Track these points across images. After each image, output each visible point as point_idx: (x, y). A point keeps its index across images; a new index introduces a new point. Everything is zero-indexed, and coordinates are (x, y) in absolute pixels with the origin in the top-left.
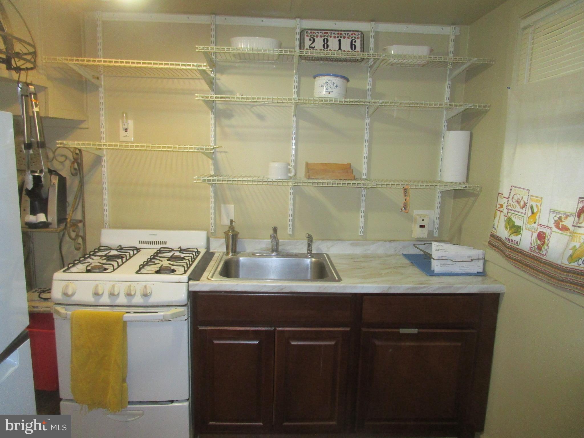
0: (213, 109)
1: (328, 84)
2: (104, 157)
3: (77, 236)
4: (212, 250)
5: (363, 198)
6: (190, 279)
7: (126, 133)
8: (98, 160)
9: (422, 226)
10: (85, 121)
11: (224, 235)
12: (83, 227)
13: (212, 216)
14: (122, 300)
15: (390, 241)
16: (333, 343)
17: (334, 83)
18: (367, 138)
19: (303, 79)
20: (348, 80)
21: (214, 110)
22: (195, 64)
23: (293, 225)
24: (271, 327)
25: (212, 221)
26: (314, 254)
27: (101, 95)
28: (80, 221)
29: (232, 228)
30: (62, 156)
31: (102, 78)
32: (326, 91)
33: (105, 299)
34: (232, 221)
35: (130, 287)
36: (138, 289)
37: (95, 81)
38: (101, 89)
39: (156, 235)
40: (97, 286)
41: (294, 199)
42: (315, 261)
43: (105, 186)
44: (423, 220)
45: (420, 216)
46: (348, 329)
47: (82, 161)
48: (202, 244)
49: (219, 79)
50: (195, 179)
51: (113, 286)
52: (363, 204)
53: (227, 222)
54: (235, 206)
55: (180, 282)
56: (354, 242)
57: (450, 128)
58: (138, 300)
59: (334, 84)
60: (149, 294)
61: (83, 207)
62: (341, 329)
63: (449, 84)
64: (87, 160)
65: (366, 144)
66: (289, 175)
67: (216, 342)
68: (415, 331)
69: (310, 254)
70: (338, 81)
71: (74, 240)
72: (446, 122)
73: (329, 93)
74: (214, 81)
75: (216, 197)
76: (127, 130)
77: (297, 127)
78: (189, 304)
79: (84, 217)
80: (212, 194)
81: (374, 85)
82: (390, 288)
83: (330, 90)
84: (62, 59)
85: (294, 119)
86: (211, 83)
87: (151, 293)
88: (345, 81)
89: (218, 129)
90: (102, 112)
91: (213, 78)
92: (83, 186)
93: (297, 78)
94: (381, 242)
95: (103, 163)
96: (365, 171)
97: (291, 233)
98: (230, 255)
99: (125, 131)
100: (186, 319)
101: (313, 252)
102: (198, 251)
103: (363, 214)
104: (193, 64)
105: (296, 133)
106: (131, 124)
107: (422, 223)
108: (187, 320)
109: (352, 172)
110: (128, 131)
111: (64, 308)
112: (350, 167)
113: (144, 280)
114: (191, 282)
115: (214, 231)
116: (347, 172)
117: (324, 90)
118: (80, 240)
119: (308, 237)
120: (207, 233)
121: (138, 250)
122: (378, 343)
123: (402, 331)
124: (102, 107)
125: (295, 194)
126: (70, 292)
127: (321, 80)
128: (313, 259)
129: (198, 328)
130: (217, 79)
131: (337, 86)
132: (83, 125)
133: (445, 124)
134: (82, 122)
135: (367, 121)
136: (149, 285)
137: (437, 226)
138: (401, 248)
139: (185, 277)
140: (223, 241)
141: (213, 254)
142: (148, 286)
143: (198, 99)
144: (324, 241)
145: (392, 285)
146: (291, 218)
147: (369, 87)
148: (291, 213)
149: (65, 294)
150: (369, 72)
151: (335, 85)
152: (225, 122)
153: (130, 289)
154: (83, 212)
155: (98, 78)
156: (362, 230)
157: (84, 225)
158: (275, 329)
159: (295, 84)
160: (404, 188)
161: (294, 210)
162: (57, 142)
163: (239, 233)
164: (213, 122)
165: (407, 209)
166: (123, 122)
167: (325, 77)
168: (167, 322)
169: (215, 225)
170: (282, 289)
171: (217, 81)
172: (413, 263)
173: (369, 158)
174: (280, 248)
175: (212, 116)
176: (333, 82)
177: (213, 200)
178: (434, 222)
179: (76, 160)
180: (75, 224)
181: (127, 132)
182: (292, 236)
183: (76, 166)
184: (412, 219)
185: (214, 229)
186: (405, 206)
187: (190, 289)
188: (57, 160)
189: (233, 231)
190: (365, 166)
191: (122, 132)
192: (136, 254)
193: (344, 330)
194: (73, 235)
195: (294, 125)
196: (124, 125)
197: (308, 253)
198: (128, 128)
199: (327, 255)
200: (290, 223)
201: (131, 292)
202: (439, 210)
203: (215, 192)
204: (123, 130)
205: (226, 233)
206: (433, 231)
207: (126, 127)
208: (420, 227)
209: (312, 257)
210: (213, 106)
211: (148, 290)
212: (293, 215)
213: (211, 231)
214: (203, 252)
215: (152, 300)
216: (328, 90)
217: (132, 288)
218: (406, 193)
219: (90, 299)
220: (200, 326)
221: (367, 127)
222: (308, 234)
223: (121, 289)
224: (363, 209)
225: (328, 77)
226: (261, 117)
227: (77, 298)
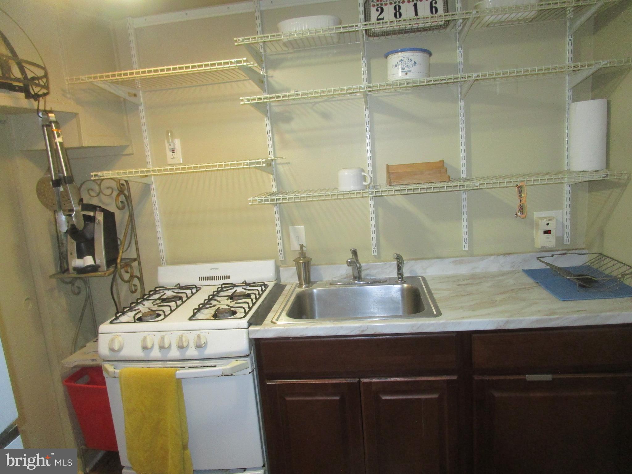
0: (268, 113)
1: (405, 62)
2: (153, 184)
3: (132, 277)
4: (282, 283)
5: (464, 203)
6: (250, 324)
7: (173, 154)
8: (147, 188)
9: (547, 232)
10: (128, 146)
11: (294, 264)
12: (139, 266)
13: (280, 241)
14: (174, 353)
15: (504, 255)
16: (435, 396)
17: (411, 59)
18: (462, 126)
19: (374, 62)
20: (430, 54)
21: (269, 115)
22: (233, 60)
23: (378, 244)
24: (354, 378)
25: (280, 247)
26: (407, 277)
27: (142, 114)
28: (135, 260)
29: (302, 254)
30: (108, 188)
31: (141, 95)
32: (403, 72)
33: (156, 353)
34: (302, 246)
35: (181, 337)
36: (191, 338)
37: (132, 99)
38: (141, 108)
39: (217, 269)
40: (145, 338)
41: (376, 212)
42: (407, 287)
43: (158, 217)
44: (548, 224)
45: (543, 219)
46: (454, 377)
47: (129, 191)
48: (271, 275)
49: (272, 77)
50: (250, 200)
51: (163, 338)
52: (465, 210)
53: (298, 248)
54: (305, 227)
55: (238, 329)
56: (458, 259)
57: (576, 99)
58: (192, 352)
59: (411, 60)
60: (203, 345)
61: (136, 243)
62: (445, 378)
63: (570, 40)
64: (135, 191)
65: (462, 133)
66: (364, 183)
67: (289, 399)
68: (548, 377)
69: (401, 278)
70: (417, 56)
71: (128, 281)
72: (570, 91)
73: (406, 74)
74: (265, 80)
75: (282, 218)
76: (174, 151)
77: (371, 122)
78: (253, 354)
79: (138, 255)
80: (277, 216)
81: (466, 56)
82: (507, 322)
83: (406, 69)
84: (85, 78)
85: (367, 112)
86: (261, 82)
87: (206, 344)
88: (426, 55)
89: (277, 138)
90: (145, 134)
91: (264, 76)
92: (134, 220)
93: (366, 61)
94: (493, 257)
95: (152, 192)
96: (463, 169)
97: (376, 254)
98: (304, 287)
99: (173, 152)
100: (250, 373)
101: (405, 275)
102: (265, 285)
103: (465, 223)
104: (231, 60)
105: (371, 130)
106: (177, 143)
107: (548, 228)
109: (446, 171)
110: (175, 151)
111: (113, 365)
112: (443, 165)
113: (198, 329)
114: (252, 328)
115: (283, 259)
116: (440, 172)
117: (400, 70)
119: (397, 258)
120: (275, 262)
121: (198, 288)
122: (497, 394)
123: (530, 377)
124: (144, 127)
125: (376, 206)
126: (116, 347)
127: (395, 59)
128: (405, 285)
129: (266, 383)
130: (269, 77)
131: (415, 63)
132: (127, 151)
133: (569, 94)
134: (126, 147)
135: (461, 104)
136: (203, 334)
137: (568, 230)
138: (520, 263)
139: (244, 322)
140: (294, 269)
141: (284, 286)
142: (201, 335)
143: (244, 103)
144: (419, 261)
145: (511, 319)
146: (374, 235)
147: (460, 59)
148: (373, 229)
149: (112, 350)
150: (457, 40)
151: (413, 62)
152: (284, 127)
153: (182, 341)
154: (137, 249)
155: (135, 95)
156: (466, 243)
157: (140, 264)
158: (359, 381)
159: (364, 69)
160: (517, 185)
161: (377, 226)
162: (92, 174)
163: (311, 259)
164: (269, 129)
165: (524, 213)
166: (168, 142)
167: (400, 53)
168: (228, 376)
169: (284, 253)
170: (363, 331)
171: (270, 79)
172: (538, 282)
173: (468, 151)
174: (363, 274)
175: (268, 122)
176: (410, 59)
177: (278, 222)
178: (563, 224)
179: (121, 192)
180: (127, 264)
181: (174, 152)
182: (378, 257)
183: (122, 198)
184: (533, 224)
185: (283, 256)
186: (522, 209)
188: (103, 193)
189: (305, 257)
190: (464, 161)
191: (169, 153)
192: (196, 293)
193: (449, 378)
195: (367, 120)
196: (170, 145)
197: (399, 278)
198: (175, 148)
199: (424, 279)
200: (374, 242)
201: (183, 344)
202: (569, 210)
203: (281, 213)
204: (170, 151)
205: (296, 261)
206: (563, 237)
207: (172, 147)
208: (544, 234)
209: (405, 282)
210: (268, 110)
211: (202, 340)
212: (377, 232)
213: (280, 259)
214: (271, 285)
215: (209, 351)
216: (404, 70)
217: (184, 339)
218: (521, 192)
219: (139, 353)
220: (268, 380)
221: (462, 111)
222: (396, 254)
223: (172, 339)
224: (465, 217)
225: (403, 52)
226: (326, 116)
227: (126, 353)
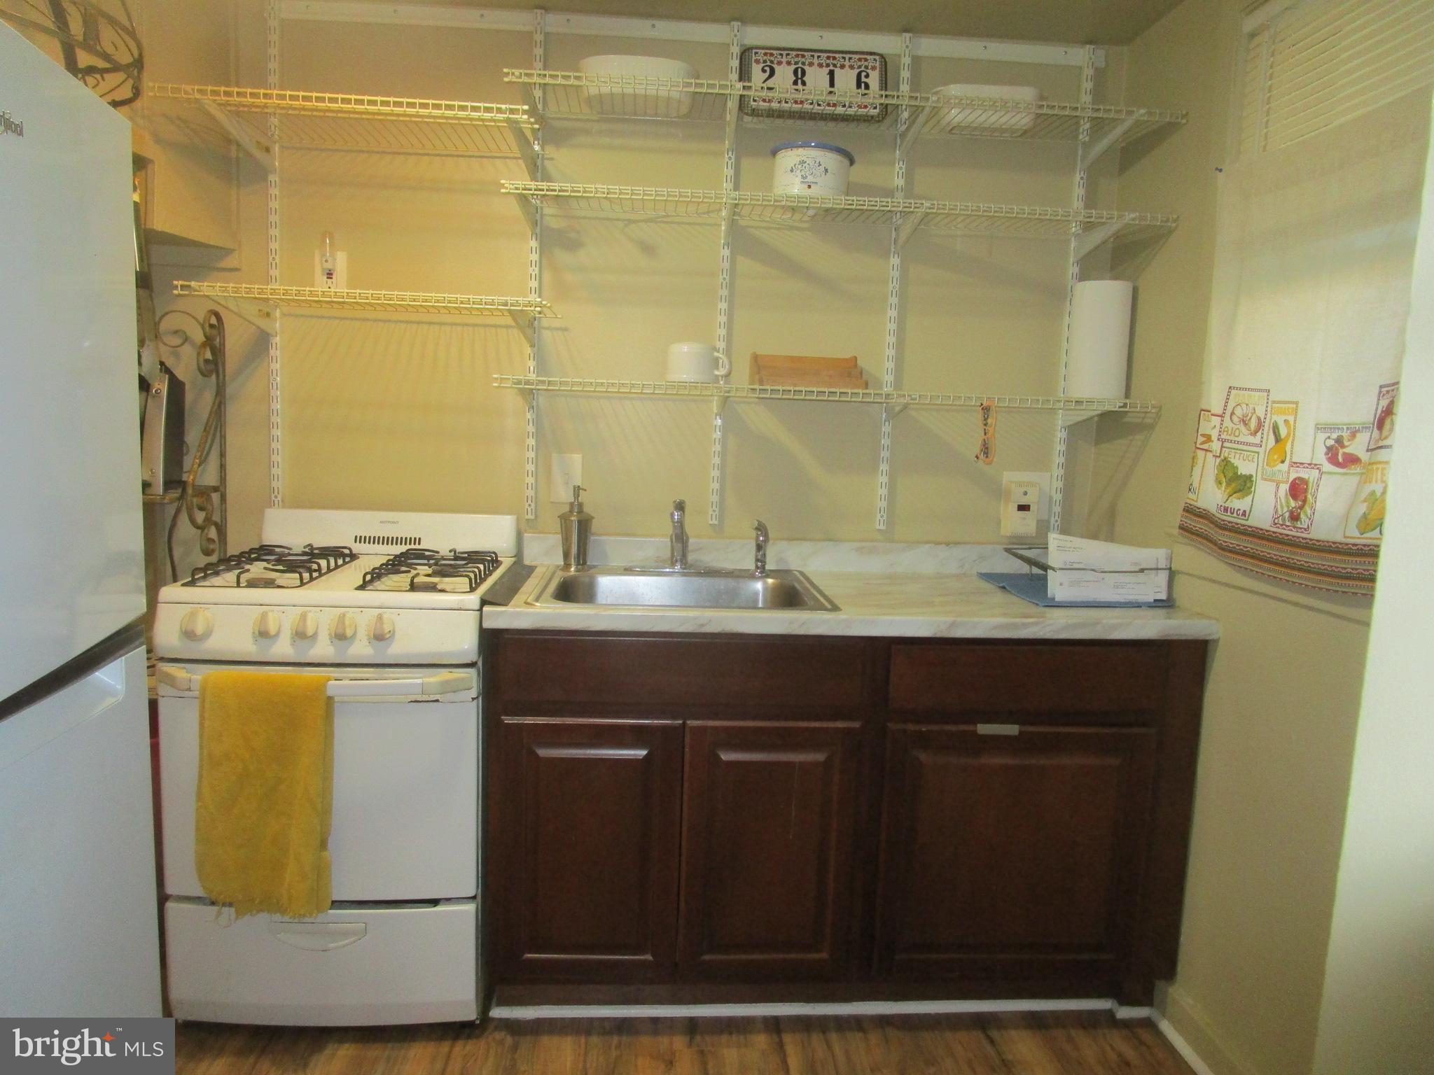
0: (537, 225)
1: (807, 166)
2: (276, 336)
3: (208, 520)
4: (527, 562)
5: (885, 441)
6: (484, 602)
7: (329, 280)
8: (261, 344)
9: (1023, 508)
10: (234, 250)
11: (556, 525)
12: (222, 504)
13: (530, 480)
14: (323, 649)
15: (948, 544)
16: (820, 757)
17: (819, 162)
18: (894, 300)
19: (746, 163)
20: (852, 162)
21: (538, 230)
22: (503, 107)
23: (722, 502)
24: (674, 718)
25: (530, 493)
26: (771, 571)
27: (275, 191)
28: (215, 489)
29: (577, 507)
30: (176, 332)
31: (277, 149)
32: (802, 182)
33: (283, 648)
34: (577, 490)
35: (342, 618)
36: (363, 622)
37: (261, 156)
38: (272, 178)
39: (393, 522)
40: (264, 616)
41: (724, 441)
42: (773, 584)
43: (277, 406)
44: (1025, 493)
45: (1020, 484)
46: (856, 725)
47: (223, 344)
48: (509, 542)
49: (551, 159)
50: (496, 379)
51: (304, 617)
52: (885, 454)
53: (565, 496)
54: (583, 457)
55: (460, 609)
56: (863, 544)
57: (1083, 276)
58: (361, 649)
59: (820, 165)
60: (388, 636)
61: (223, 455)
62: (840, 724)
63: (1082, 178)
64: (235, 341)
65: (893, 313)
66: (717, 373)
67: (543, 752)
68: (1012, 730)
69: (762, 570)
70: (830, 160)
71: (200, 528)
72: (1075, 265)
73: (809, 187)
74: (539, 162)
75: (539, 434)
76: (331, 274)
77: (733, 271)
78: (480, 664)
79: (223, 479)
80: (531, 428)
81: (909, 176)
83: (810, 179)
84: (193, 90)
85: (726, 252)
86: (533, 163)
87: (392, 633)
88: (847, 162)
89: (547, 276)
90: (274, 232)
91: (538, 155)
92: (225, 404)
93: (733, 157)
94: (927, 546)
95: (272, 352)
96: (889, 378)
97: (716, 522)
98: (572, 569)
99: (328, 278)
100: (473, 699)
101: (767, 567)
102: (497, 561)
103: (884, 479)
104: (498, 106)
105: (731, 286)
106: (341, 261)
107: (1024, 502)
108: (475, 701)
109: (861, 373)
110: (334, 277)
111: (184, 668)
112: (856, 365)
113: (377, 604)
114: (486, 609)
115: (533, 517)
116: (849, 375)
117: (799, 180)
118: (213, 533)
119: (757, 529)
120: (518, 520)
121: (353, 557)
122: (923, 757)
123: (984, 729)
124: (274, 218)
125: (725, 429)
126: (200, 630)
127: (789, 158)
128: (770, 581)
129: (503, 721)
130: (548, 159)
131: (826, 170)
132: (230, 262)
133: (1073, 270)
134: (227, 252)
135: (895, 261)
136: (387, 614)
137: (1057, 509)
138: (974, 561)
139: (473, 599)
140: (556, 540)
141: (531, 569)
142: (385, 616)
143: (507, 191)
144: (795, 542)
145: (959, 619)
146: (716, 486)
147: (899, 182)
148: (715, 473)
149: (189, 635)
150: (898, 148)
151: (822, 168)
152: (562, 256)
153: (344, 624)
154: (223, 467)
155: (267, 150)
156: (882, 516)
157: (223, 498)
158: (684, 723)
159: (729, 172)
160: (982, 405)
161: (722, 468)
162: (175, 282)
163: (593, 518)
164: (535, 257)
165: (989, 456)
166: (323, 255)
167: (800, 149)
168: (428, 703)
169: (536, 503)
171: (546, 162)
172: (1004, 588)
173: (900, 345)
174: (691, 557)
175: (534, 244)
176: (817, 162)
177: (531, 442)
178: (1051, 498)
179: (209, 342)
180: (204, 492)
181: (331, 278)
182: (719, 529)
183: (208, 355)
184: (998, 492)
185: (533, 511)
186: (986, 449)
187: (486, 625)
188: (163, 341)
189: (580, 511)
190: (890, 365)
191: (320, 278)
192: (350, 561)
193: (845, 726)
194: (200, 517)
195: (726, 265)
196: (326, 261)
197: (757, 567)
198: (334, 270)
199: (802, 573)
200: (715, 498)
201: (344, 629)
202: (1062, 472)
203: (538, 422)
204: (323, 275)
205: (564, 519)
206: (1048, 521)
207: (328, 266)
208: (1018, 510)
209: (768, 576)
210: (537, 220)
211: (385, 626)
212: (722, 480)
213: (527, 517)
214: (507, 562)
215: (397, 650)
216: (806, 180)
217: (347, 623)
218: (988, 417)
219: (246, 646)
220: (507, 715)
221: (895, 274)
222: (758, 521)
223: (322, 623)
224: (884, 467)
225: (806, 148)
226: (648, 249)
227: (218, 644)
